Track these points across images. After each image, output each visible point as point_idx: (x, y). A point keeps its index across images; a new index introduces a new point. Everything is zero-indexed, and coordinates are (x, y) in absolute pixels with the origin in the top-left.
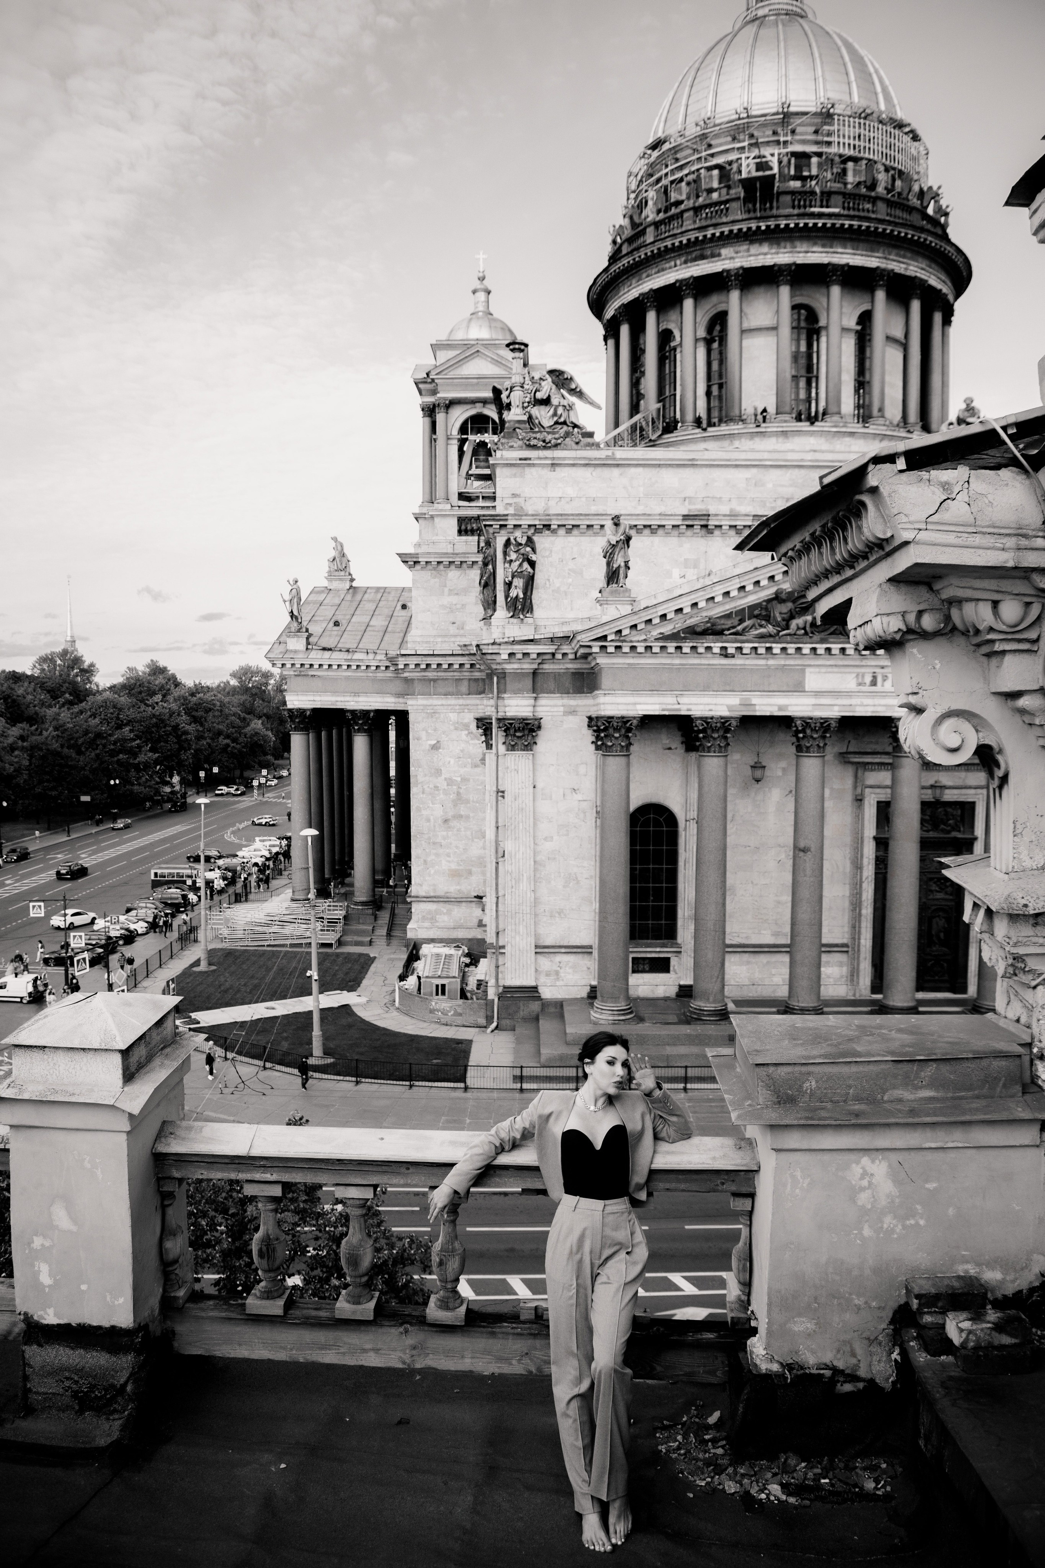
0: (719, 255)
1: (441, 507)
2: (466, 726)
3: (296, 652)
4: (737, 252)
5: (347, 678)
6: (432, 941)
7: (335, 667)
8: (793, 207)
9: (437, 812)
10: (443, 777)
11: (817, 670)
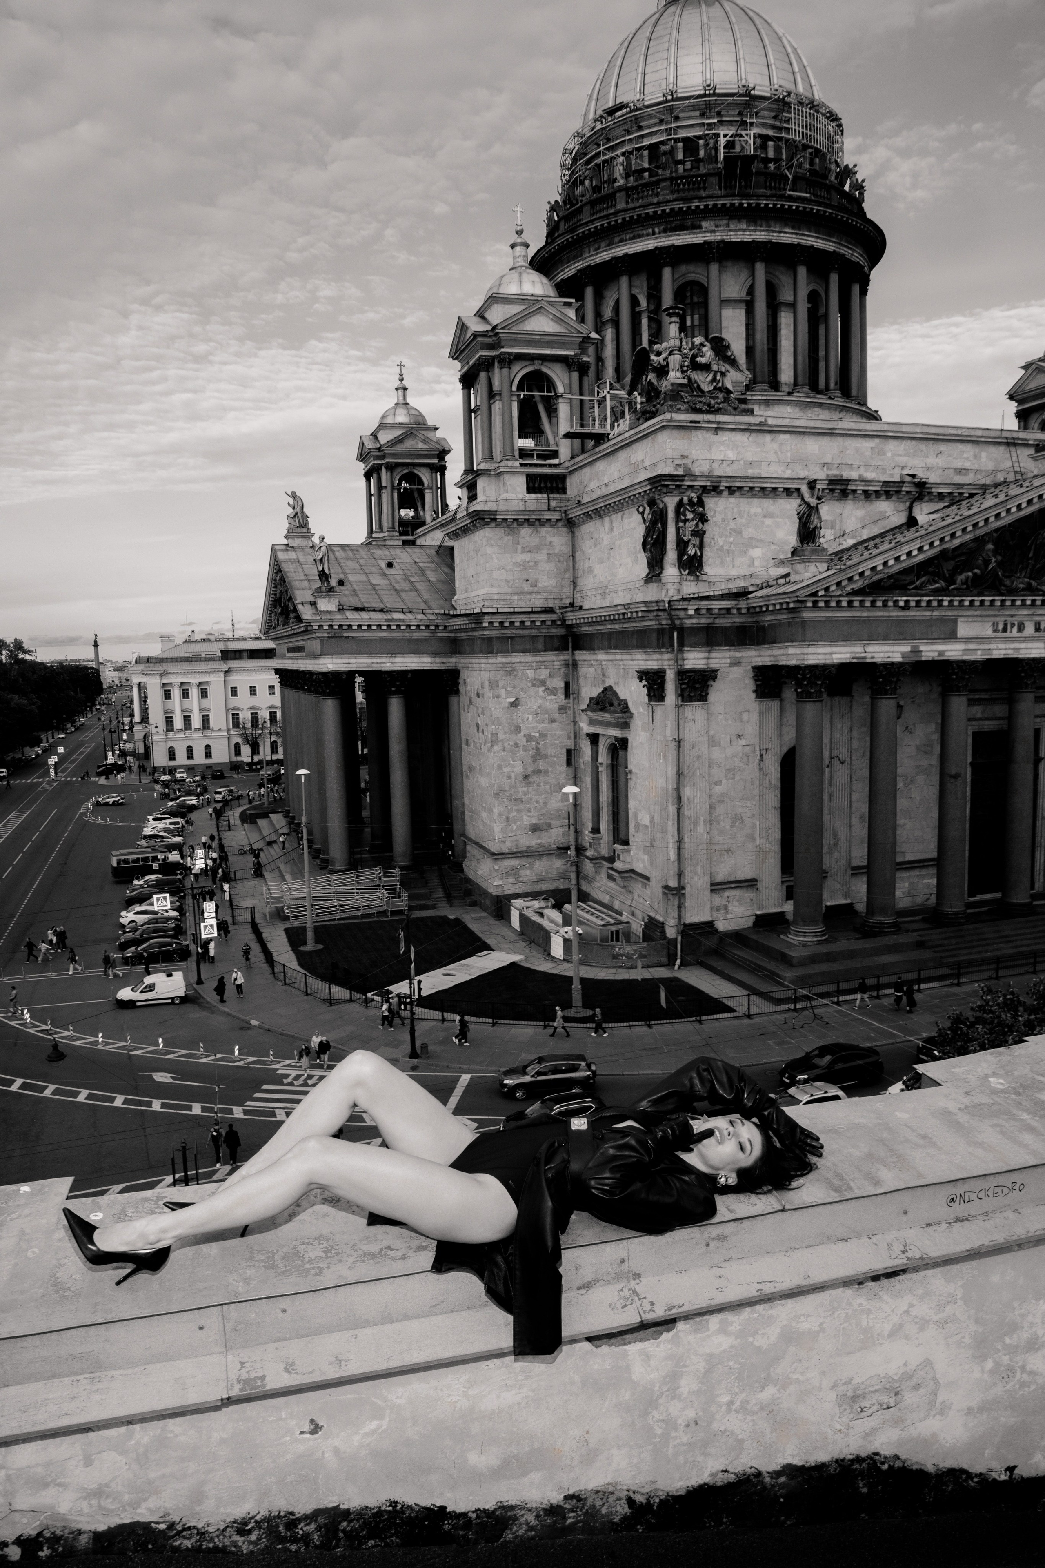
0: (700, 227)
1: (510, 463)
2: (543, 683)
3: (329, 612)
4: (717, 226)
5: (382, 639)
6: (518, 896)
7: (374, 628)
8: (766, 188)
9: (519, 768)
10: (522, 733)
11: (966, 619)
